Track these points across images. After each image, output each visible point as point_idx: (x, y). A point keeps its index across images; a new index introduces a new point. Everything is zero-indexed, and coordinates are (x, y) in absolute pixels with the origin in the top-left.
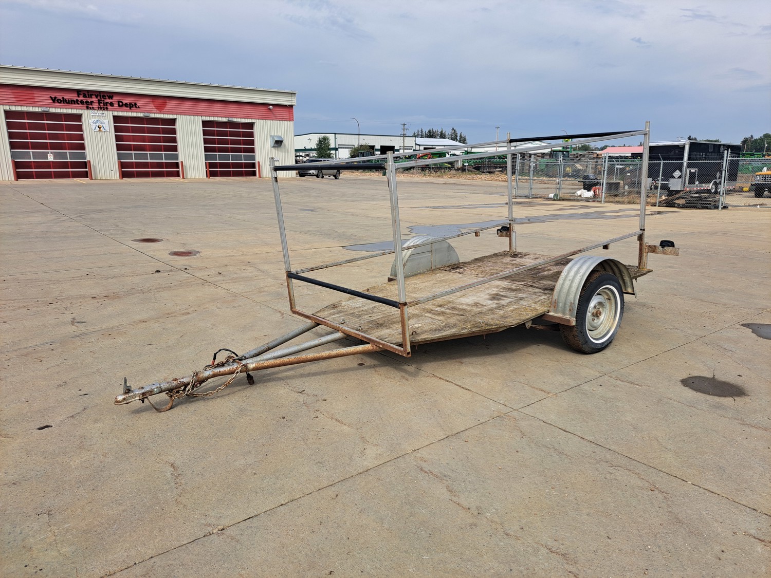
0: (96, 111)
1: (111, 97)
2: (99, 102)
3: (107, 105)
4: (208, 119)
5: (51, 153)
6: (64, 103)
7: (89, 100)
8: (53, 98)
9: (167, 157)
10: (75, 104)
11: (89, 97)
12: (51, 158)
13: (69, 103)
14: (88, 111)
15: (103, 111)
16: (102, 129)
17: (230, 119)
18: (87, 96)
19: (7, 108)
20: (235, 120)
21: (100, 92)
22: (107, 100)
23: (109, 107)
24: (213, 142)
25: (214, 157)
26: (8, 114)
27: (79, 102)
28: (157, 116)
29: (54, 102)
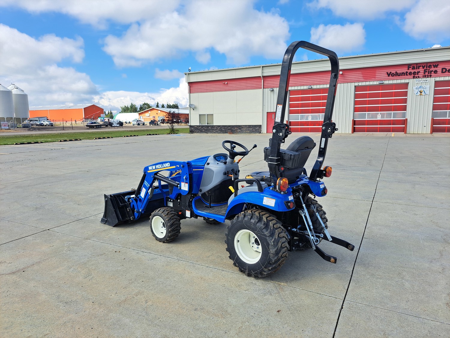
0: (420, 79)
1: (436, 66)
2: (425, 72)
3: (431, 73)
5: (380, 114)
6: (396, 76)
7: (416, 71)
8: (389, 74)
10: (404, 75)
11: (417, 69)
12: (379, 118)
13: (400, 75)
14: (414, 79)
15: (427, 78)
16: (423, 93)
18: (416, 68)
19: (356, 84)
21: (427, 63)
22: (433, 69)
23: (433, 74)
26: (357, 88)
27: (408, 74)
29: (389, 76)
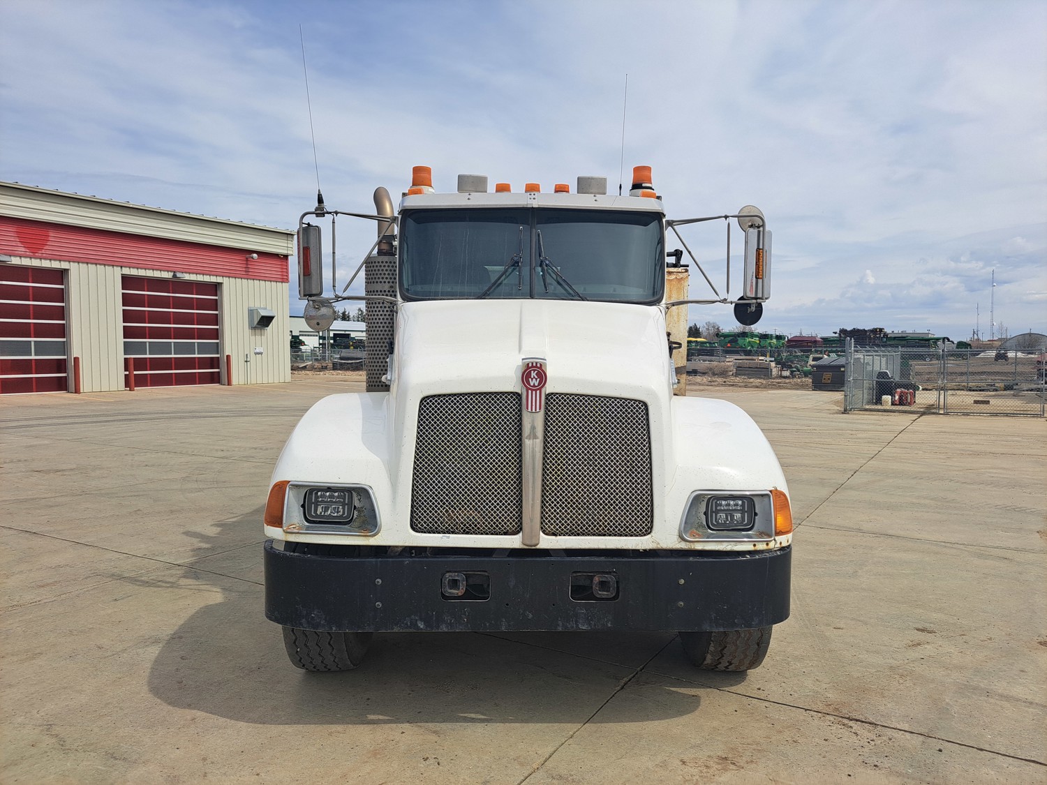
4: (134, 272)
9: (40, 348)
17: (179, 275)
20: (187, 277)
24: (140, 317)
25: (141, 348)
28: (26, 262)
